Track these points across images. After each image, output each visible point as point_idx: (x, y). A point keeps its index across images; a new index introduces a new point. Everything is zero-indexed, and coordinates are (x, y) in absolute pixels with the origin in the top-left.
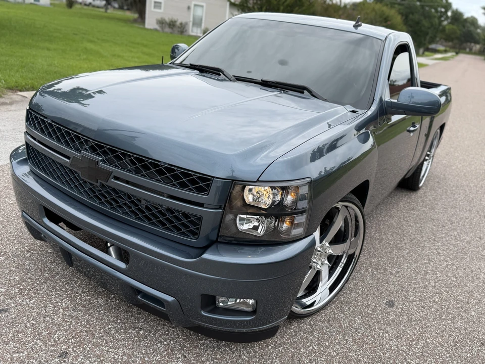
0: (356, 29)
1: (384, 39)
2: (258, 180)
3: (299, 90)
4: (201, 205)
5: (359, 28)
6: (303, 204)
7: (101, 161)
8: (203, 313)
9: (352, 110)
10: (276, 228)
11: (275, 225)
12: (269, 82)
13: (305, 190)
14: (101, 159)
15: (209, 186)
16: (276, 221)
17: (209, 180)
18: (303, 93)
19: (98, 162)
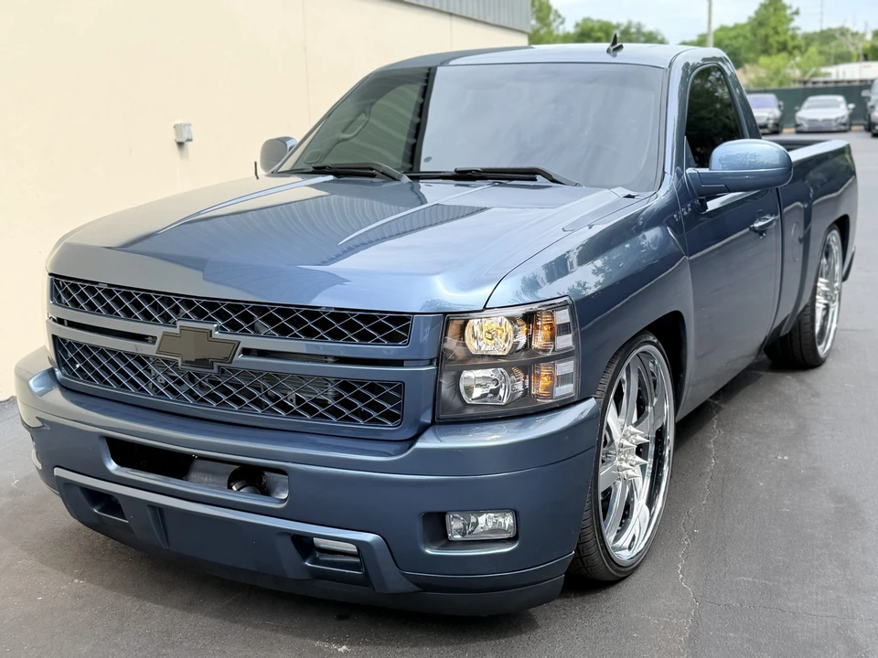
0: (615, 56)
1: (667, 66)
2: (485, 308)
3: (526, 175)
4: (399, 363)
5: (619, 53)
6: (565, 341)
7: (217, 329)
8: (428, 551)
9: (627, 194)
10: (526, 392)
11: (524, 386)
12: (470, 171)
13: (563, 317)
14: (215, 325)
15: (406, 329)
16: (525, 378)
17: (407, 319)
18: (535, 180)
19: (211, 331)
